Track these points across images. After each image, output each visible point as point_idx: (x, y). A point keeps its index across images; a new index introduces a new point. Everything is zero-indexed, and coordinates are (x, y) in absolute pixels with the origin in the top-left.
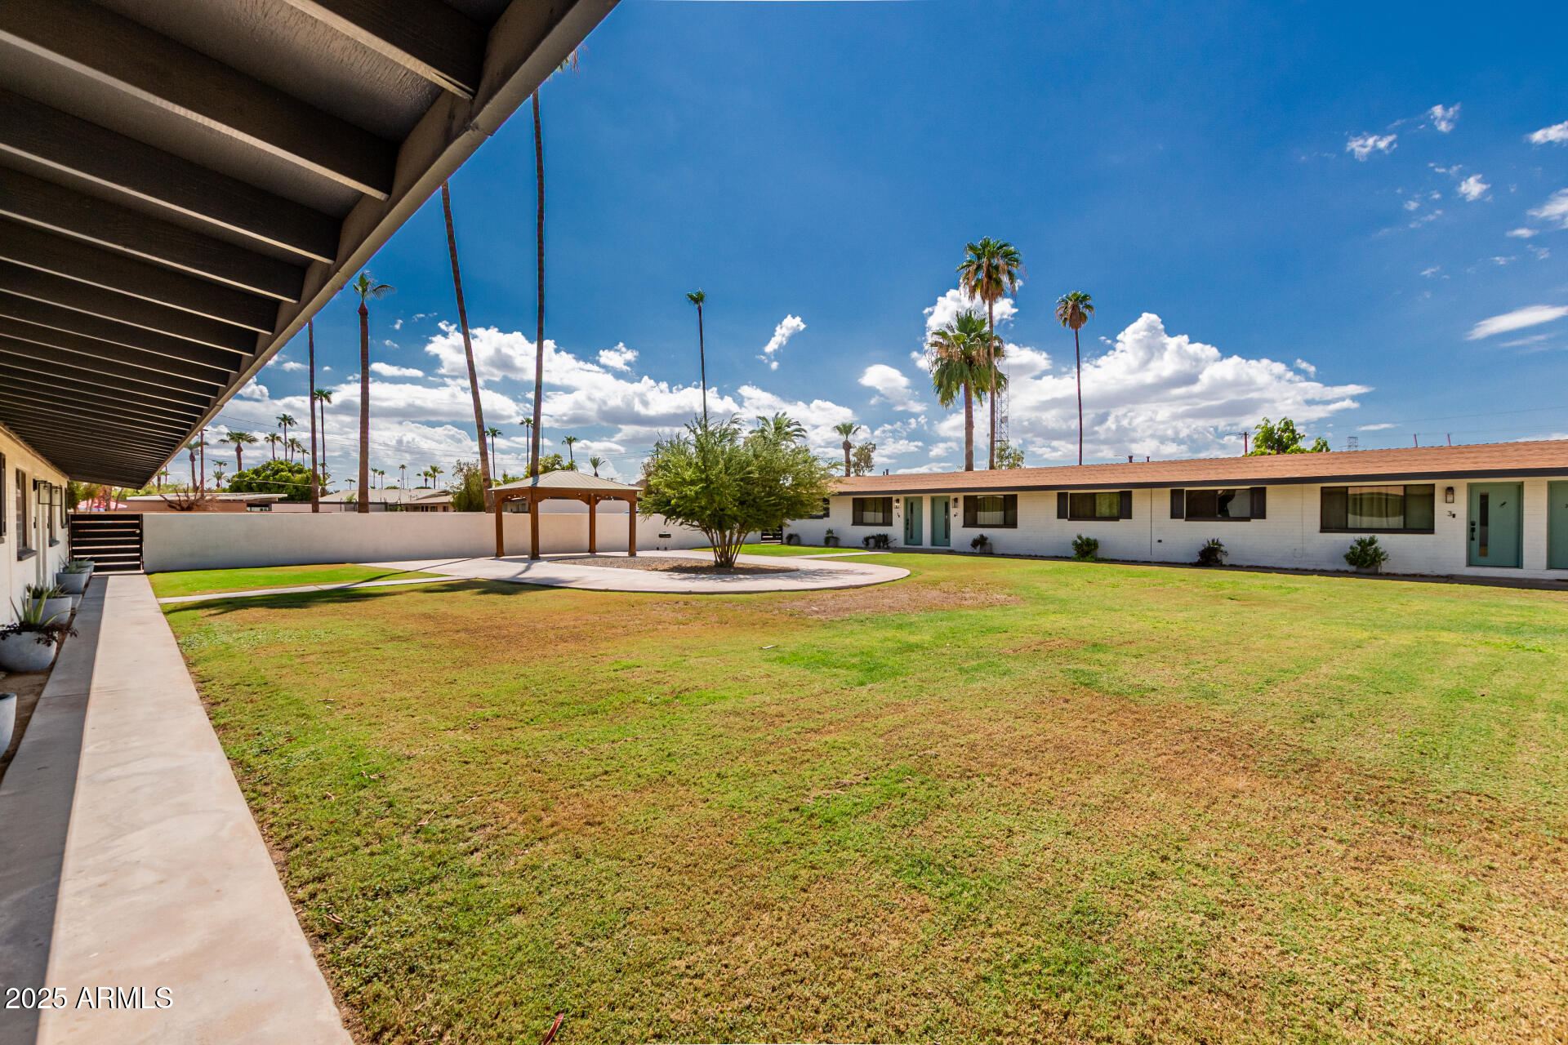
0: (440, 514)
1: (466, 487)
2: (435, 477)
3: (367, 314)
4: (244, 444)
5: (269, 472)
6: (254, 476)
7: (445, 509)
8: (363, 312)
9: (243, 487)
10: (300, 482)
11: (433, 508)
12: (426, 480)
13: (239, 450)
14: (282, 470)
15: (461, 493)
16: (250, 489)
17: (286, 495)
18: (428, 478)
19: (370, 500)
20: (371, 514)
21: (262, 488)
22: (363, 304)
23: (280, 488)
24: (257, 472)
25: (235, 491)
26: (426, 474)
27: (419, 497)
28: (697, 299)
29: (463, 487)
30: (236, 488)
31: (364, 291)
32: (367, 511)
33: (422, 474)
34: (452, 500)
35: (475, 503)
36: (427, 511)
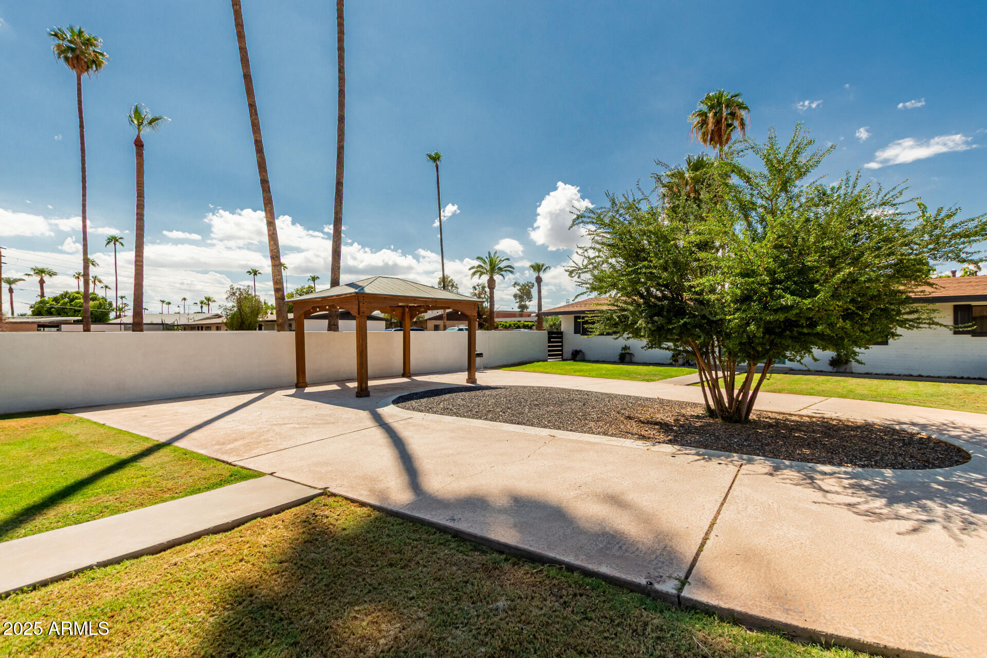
0: (214, 332)
1: (239, 309)
2: (209, 305)
3: (143, 146)
4: (46, 278)
5: (66, 300)
6: (54, 303)
7: (218, 329)
8: (139, 144)
9: (43, 312)
10: (94, 307)
11: (208, 327)
12: (202, 307)
13: (42, 282)
14: (76, 298)
15: (234, 315)
16: (50, 313)
17: (81, 318)
18: (204, 306)
19: (144, 322)
20: (145, 332)
21: (61, 312)
22: (138, 136)
23: (76, 312)
24: (56, 300)
25: (37, 315)
26: (202, 303)
27: (196, 319)
28: (435, 159)
29: (236, 309)
30: (38, 312)
31: (140, 124)
32: (142, 330)
33: (199, 303)
34: (225, 321)
35: (247, 323)
36: (202, 330)
